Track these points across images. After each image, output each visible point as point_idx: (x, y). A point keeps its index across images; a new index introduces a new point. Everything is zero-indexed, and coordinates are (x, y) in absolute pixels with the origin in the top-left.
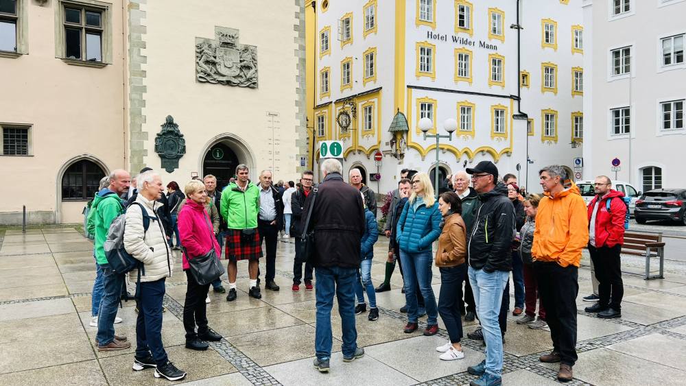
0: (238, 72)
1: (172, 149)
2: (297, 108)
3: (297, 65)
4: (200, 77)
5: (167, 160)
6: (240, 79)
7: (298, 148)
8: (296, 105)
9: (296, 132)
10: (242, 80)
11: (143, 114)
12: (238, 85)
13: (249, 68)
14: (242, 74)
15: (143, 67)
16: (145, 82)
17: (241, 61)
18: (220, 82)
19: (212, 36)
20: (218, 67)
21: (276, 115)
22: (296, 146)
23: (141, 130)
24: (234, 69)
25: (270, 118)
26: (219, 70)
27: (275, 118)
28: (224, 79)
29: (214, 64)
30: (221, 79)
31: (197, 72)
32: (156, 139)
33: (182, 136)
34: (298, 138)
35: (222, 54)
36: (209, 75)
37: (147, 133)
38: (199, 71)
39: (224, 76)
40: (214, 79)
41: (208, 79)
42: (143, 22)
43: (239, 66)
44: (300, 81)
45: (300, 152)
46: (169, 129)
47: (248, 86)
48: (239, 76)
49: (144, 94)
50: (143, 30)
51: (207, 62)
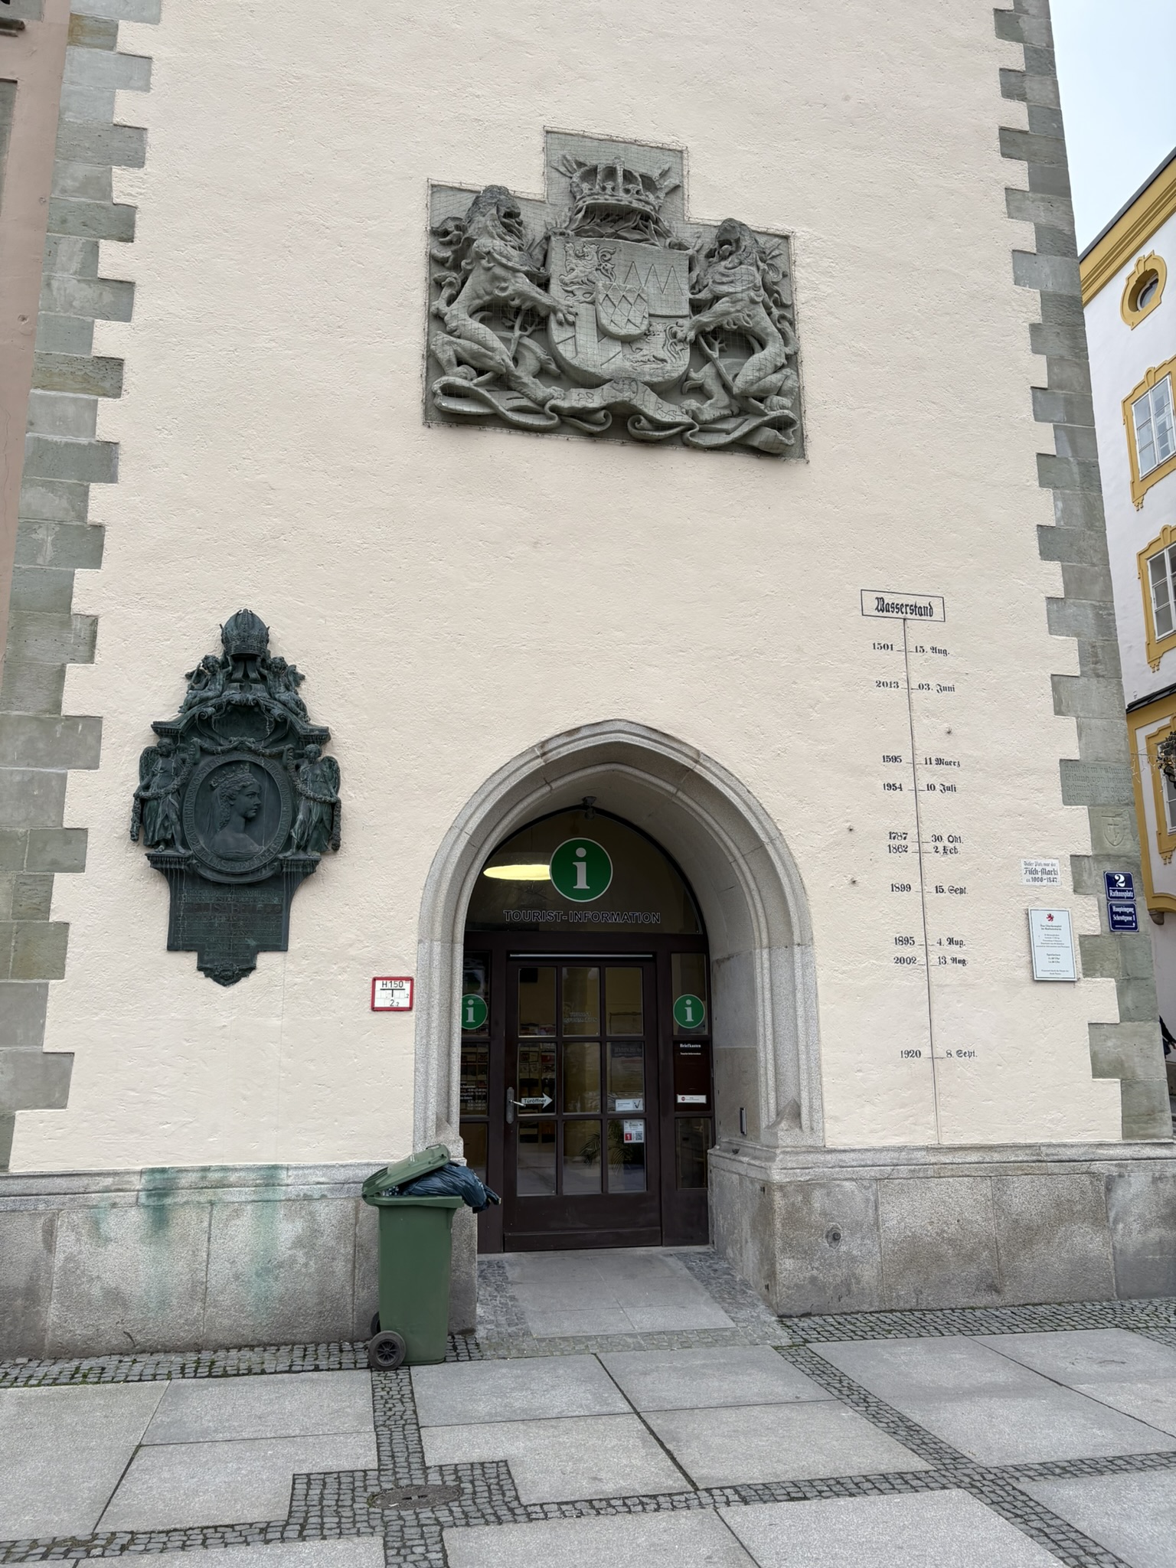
0: (679, 363)
1: (249, 820)
2: (1055, 567)
3: (1034, 328)
4: (450, 391)
5: (208, 896)
6: (692, 403)
7: (1081, 812)
8: (1046, 554)
9: (1058, 712)
10: (708, 411)
11: (78, 605)
12: (677, 437)
13: (745, 341)
14: (704, 375)
15: (109, 340)
17: (696, 307)
19: (525, 173)
20: (557, 334)
21: (924, 611)
22: (1069, 799)
23: (57, 706)
24: (657, 346)
25: (889, 628)
26: (566, 351)
27: (920, 630)
28: (594, 400)
29: (536, 320)
30: (577, 399)
31: (433, 363)
32: (148, 760)
33: (322, 737)
34: (1073, 750)
35: (582, 269)
36: (503, 381)
37: (94, 723)
38: (446, 354)
39: (592, 382)
40: (538, 408)
41: (503, 403)
43: (686, 329)
44: (1060, 415)
45: (1097, 840)
46: (234, 694)
47: (742, 446)
48: (686, 385)
49: (97, 490)
50: (128, 146)
51: (495, 312)
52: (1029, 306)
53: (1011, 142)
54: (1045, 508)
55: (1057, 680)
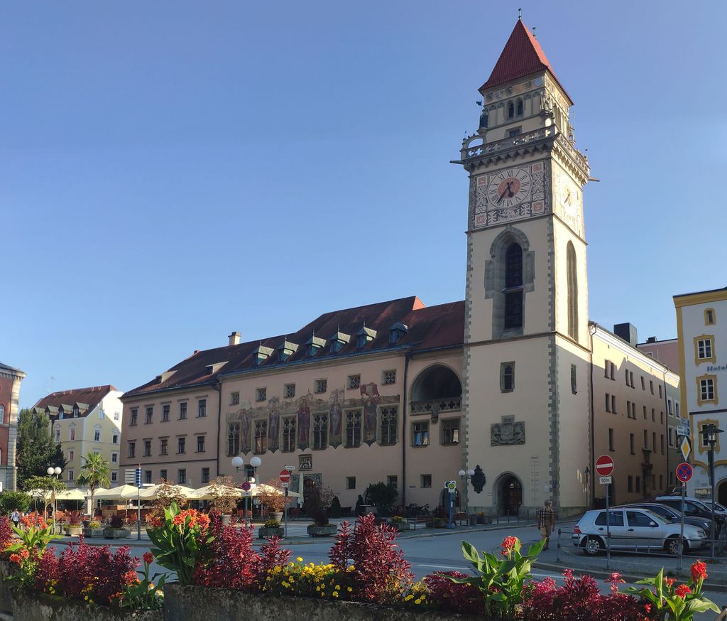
0: (512, 437)
1: (479, 481)
4: (493, 443)
8: (550, 450)
10: (515, 441)
12: (512, 444)
13: (518, 433)
15: (467, 443)
16: (468, 450)
17: (514, 431)
18: (503, 444)
19: (499, 421)
20: (501, 436)
21: (536, 458)
24: (510, 436)
25: (533, 460)
26: (502, 438)
27: (536, 460)
29: (499, 435)
30: (503, 442)
32: (472, 478)
33: (484, 475)
35: (504, 429)
36: (496, 442)
38: (492, 440)
39: (504, 440)
40: (499, 443)
41: (497, 444)
42: (467, 423)
43: (513, 433)
46: (478, 472)
47: (518, 444)
48: (513, 439)
50: (467, 426)
51: (496, 435)
52: (550, 423)
53: (549, 405)
54: (550, 445)
55: (550, 463)
